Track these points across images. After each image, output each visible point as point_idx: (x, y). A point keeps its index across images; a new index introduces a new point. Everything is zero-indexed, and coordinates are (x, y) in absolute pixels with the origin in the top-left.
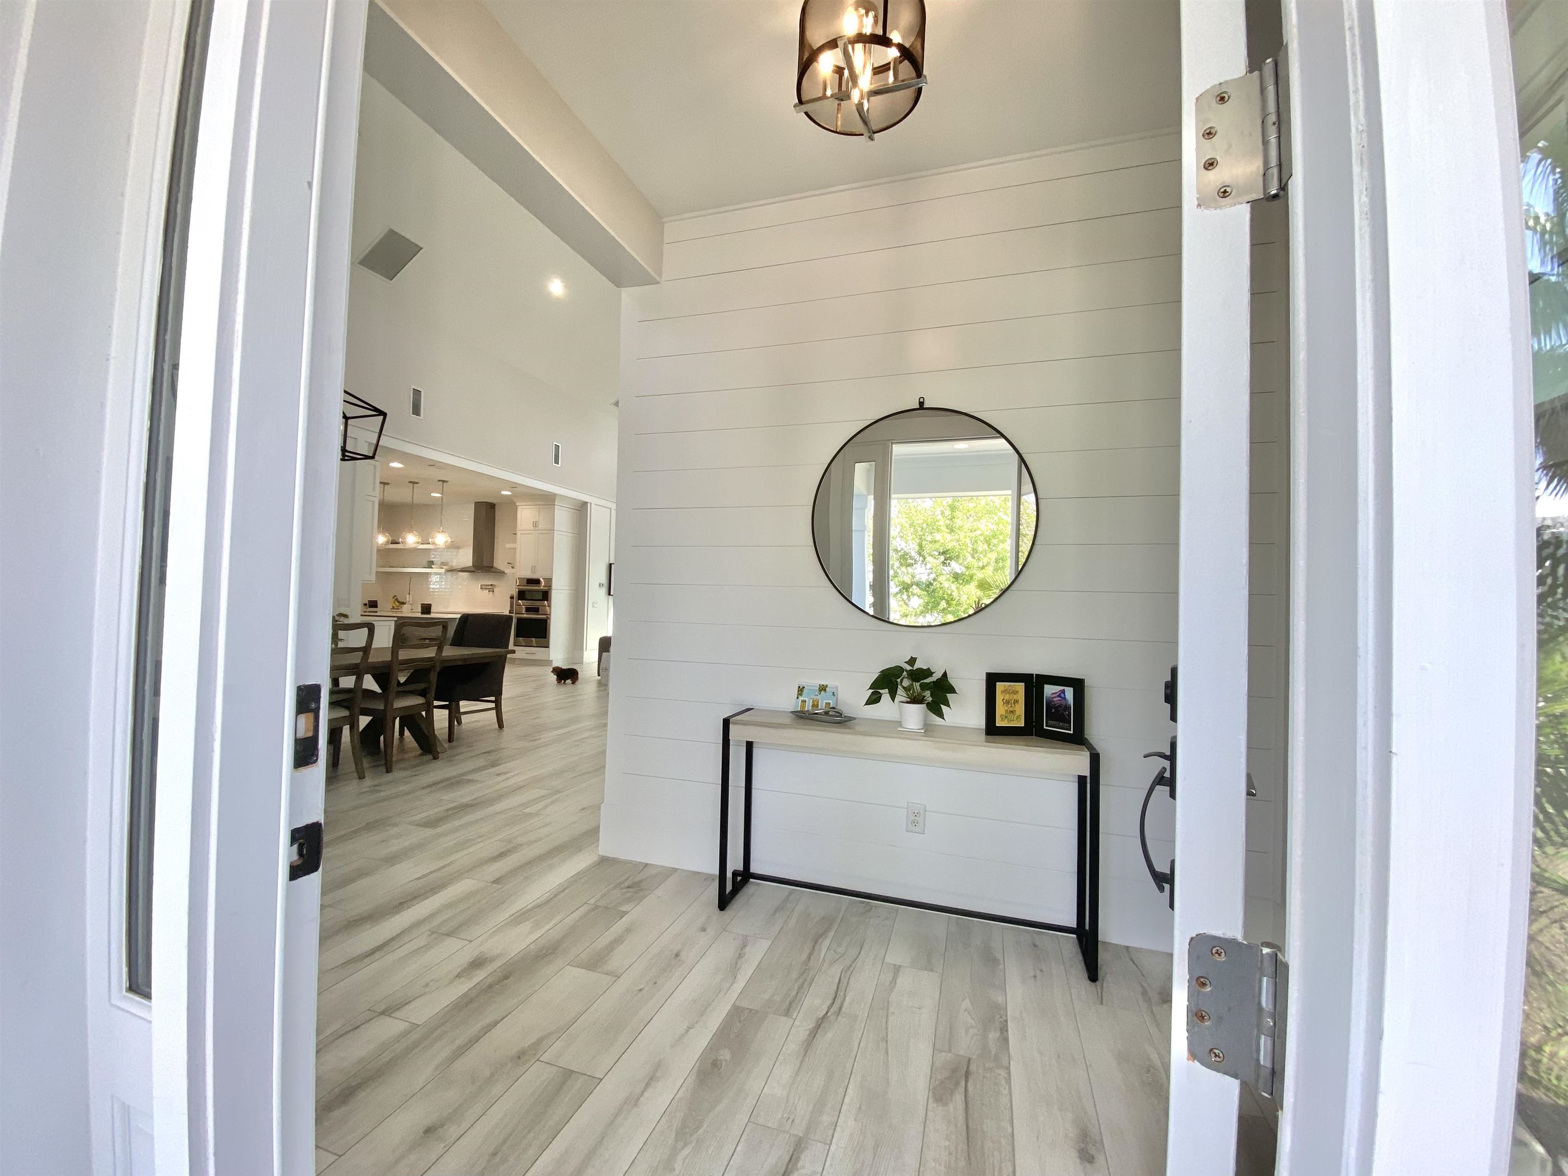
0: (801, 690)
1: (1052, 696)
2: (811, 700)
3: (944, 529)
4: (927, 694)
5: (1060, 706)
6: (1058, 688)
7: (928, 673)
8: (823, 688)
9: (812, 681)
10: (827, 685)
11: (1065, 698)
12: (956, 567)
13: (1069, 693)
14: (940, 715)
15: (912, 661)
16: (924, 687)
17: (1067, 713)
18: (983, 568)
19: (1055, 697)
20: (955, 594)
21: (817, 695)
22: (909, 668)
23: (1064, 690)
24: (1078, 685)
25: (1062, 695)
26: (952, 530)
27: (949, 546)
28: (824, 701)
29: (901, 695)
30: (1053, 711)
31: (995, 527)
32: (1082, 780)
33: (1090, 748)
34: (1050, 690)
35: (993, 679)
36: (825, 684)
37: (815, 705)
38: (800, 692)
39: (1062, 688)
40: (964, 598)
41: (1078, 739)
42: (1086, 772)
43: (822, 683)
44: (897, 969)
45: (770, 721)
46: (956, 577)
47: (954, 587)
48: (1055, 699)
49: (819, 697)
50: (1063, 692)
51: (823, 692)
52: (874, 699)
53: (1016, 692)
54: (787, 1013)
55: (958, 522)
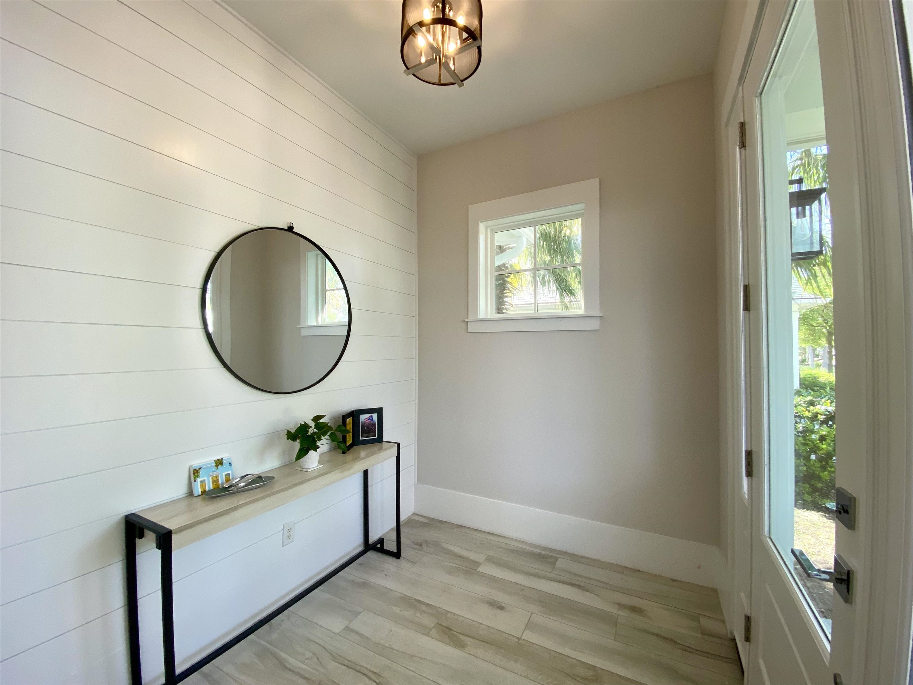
1: (365, 420)
2: (210, 478)
5: (370, 425)
6: (367, 416)
8: (219, 463)
9: (206, 460)
10: (222, 459)
11: (372, 420)
13: (375, 416)
17: (374, 427)
19: (367, 421)
21: (214, 471)
23: (372, 415)
25: (371, 419)
28: (223, 475)
30: (366, 428)
34: (363, 417)
36: (219, 457)
37: (216, 482)
38: (196, 474)
39: (370, 415)
43: (217, 458)
48: (366, 422)
49: (217, 472)
50: (372, 416)
51: (220, 467)
53: (350, 424)
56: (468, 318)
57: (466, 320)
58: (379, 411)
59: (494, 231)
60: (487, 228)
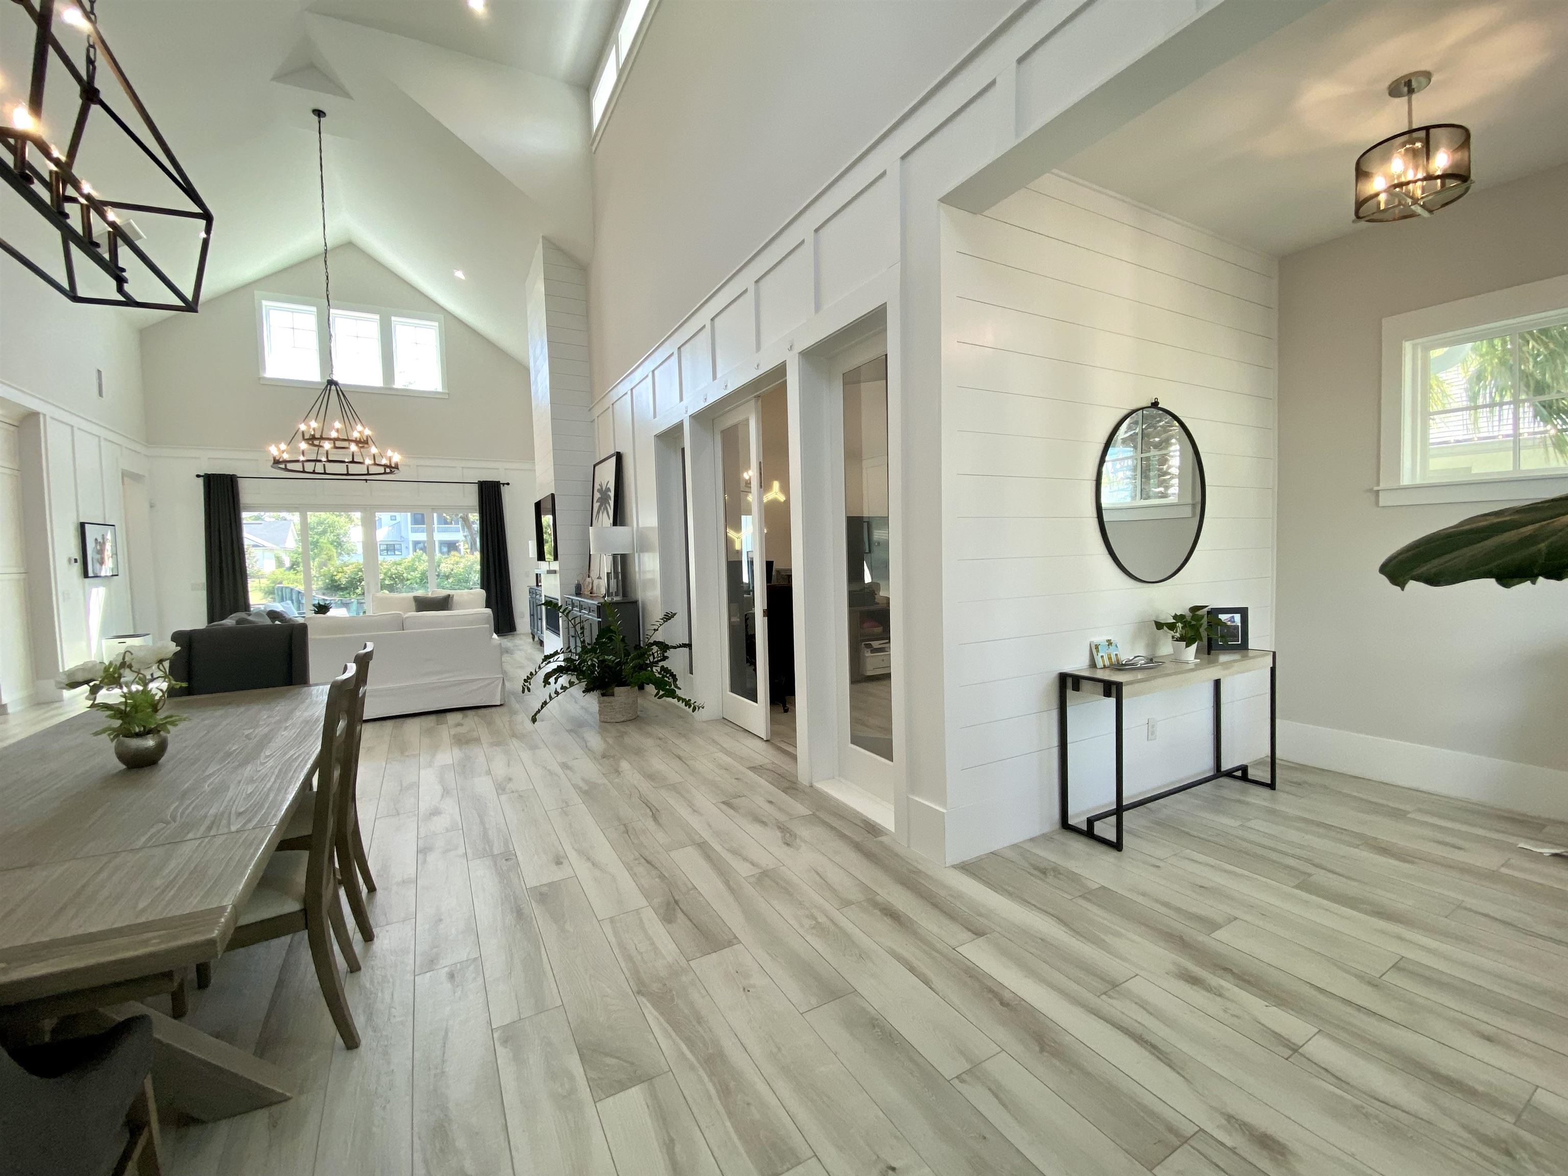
5: (1230, 627)
6: (1228, 616)
8: (1109, 643)
11: (1234, 622)
13: (1237, 617)
17: (1236, 631)
19: (1226, 622)
21: (1108, 649)
25: (1232, 620)
28: (1114, 653)
34: (1223, 617)
37: (1110, 659)
38: (1097, 649)
39: (1232, 615)
41: (1244, 647)
50: (1233, 617)
56: (1378, 485)
57: (1376, 488)
58: (1243, 612)
59: (1427, 349)
60: (1414, 347)
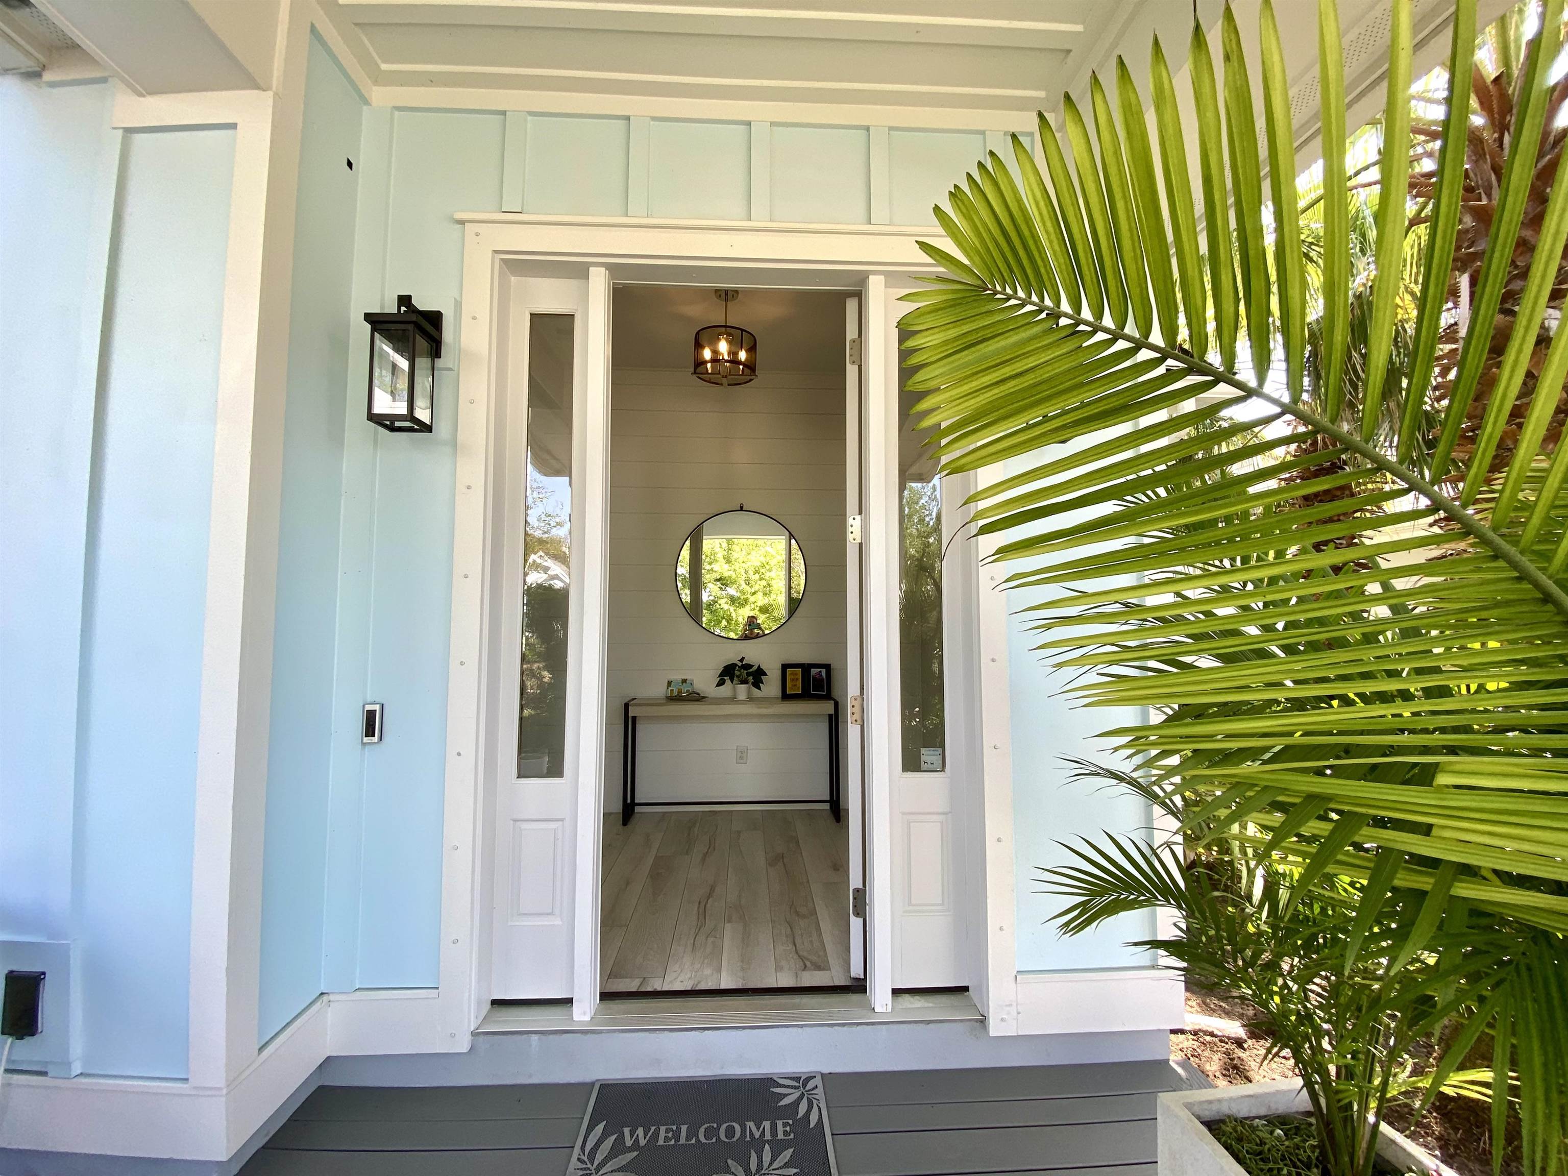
0: (669, 683)
1: (815, 675)
2: (677, 689)
3: (721, 559)
4: (751, 678)
5: (819, 680)
6: (818, 670)
7: (751, 666)
8: (684, 681)
9: (677, 677)
10: (687, 678)
11: (821, 675)
12: (731, 591)
13: (824, 672)
14: (759, 688)
15: (742, 660)
16: (748, 674)
17: (823, 683)
18: (754, 593)
19: (817, 675)
20: (734, 615)
22: (740, 664)
24: (828, 667)
26: (728, 560)
27: (726, 574)
28: (685, 689)
29: (736, 680)
30: (816, 683)
31: (763, 560)
32: (830, 716)
33: (834, 700)
34: (814, 671)
35: (785, 667)
36: (685, 677)
37: (680, 692)
39: (820, 670)
40: (740, 619)
41: (828, 697)
42: (832, 712)
43: (683, 677)
44: (739, 833)
45: (651, 703)
46: (733, 600)
47: (732, 609)
49: (682, 686)
50: (820, 672)
51: (684, 683)
52: (721, 683)
53: (796, 674)
54: (687, 853)
55: (735, 555)
